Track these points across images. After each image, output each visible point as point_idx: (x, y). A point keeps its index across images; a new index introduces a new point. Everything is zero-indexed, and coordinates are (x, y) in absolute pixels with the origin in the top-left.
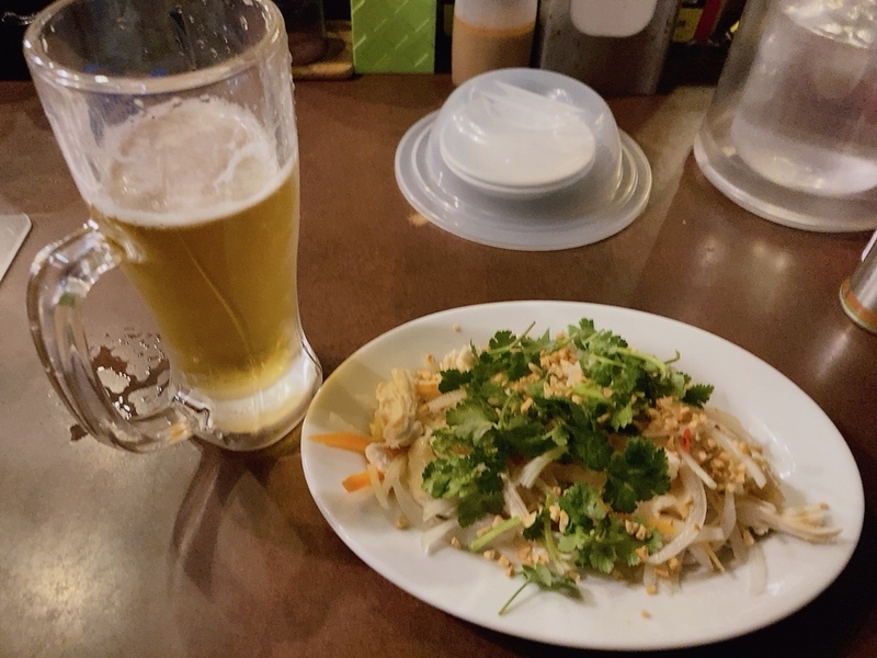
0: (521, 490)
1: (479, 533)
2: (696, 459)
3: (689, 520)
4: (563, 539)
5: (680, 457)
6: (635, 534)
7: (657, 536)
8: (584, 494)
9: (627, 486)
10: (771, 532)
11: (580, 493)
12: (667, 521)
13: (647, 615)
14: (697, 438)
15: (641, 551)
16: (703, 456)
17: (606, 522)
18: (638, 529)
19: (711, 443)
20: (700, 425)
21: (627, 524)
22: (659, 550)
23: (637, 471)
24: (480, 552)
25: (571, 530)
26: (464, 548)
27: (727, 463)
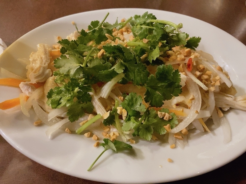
0: (101, 100)
1: (81, 124)
2: (195, 75)
3: (192, 108)
4: (124, 124)
5: (186, 75)
6: (163, 118)
7: (175, 118)
8: (134, 99)
9: (157, 92)
10: (231, 109)
11: (132, 98)
12: (180, 109)
13: (171, 161)
14: (195, 64)
15: (167, 127)
16: (198, 73)
17: (148, 113)
18: (165, 115)
19: (201, 66)
20: (196, 57)
21: (159, 113)
22: (176, 125)
23: (163, 84)
24: (82, 133)
25: (129, 119)
26: (73, 132)
27: (210, 76)
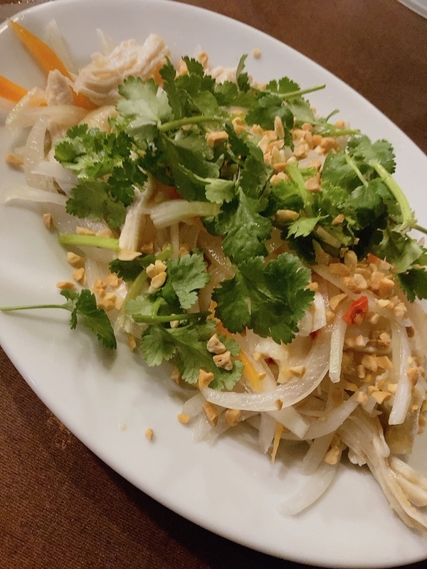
1: (79, 229)
3: (280, 389)
6: (214, 354)
7: (237, 376)
8: (194, 271)
9: (247, 301)
11: (191, 266)
12: (261, 370)
13: (152, 437)
14: (374, 319)
15: (203, 375)
16: (361, 341)
17: (199, 318)
18: (223, 353)
19: (384, 337)
20: (391, 310)
21: (214, 338)
22: (225, 390)
27: (380, 371)
